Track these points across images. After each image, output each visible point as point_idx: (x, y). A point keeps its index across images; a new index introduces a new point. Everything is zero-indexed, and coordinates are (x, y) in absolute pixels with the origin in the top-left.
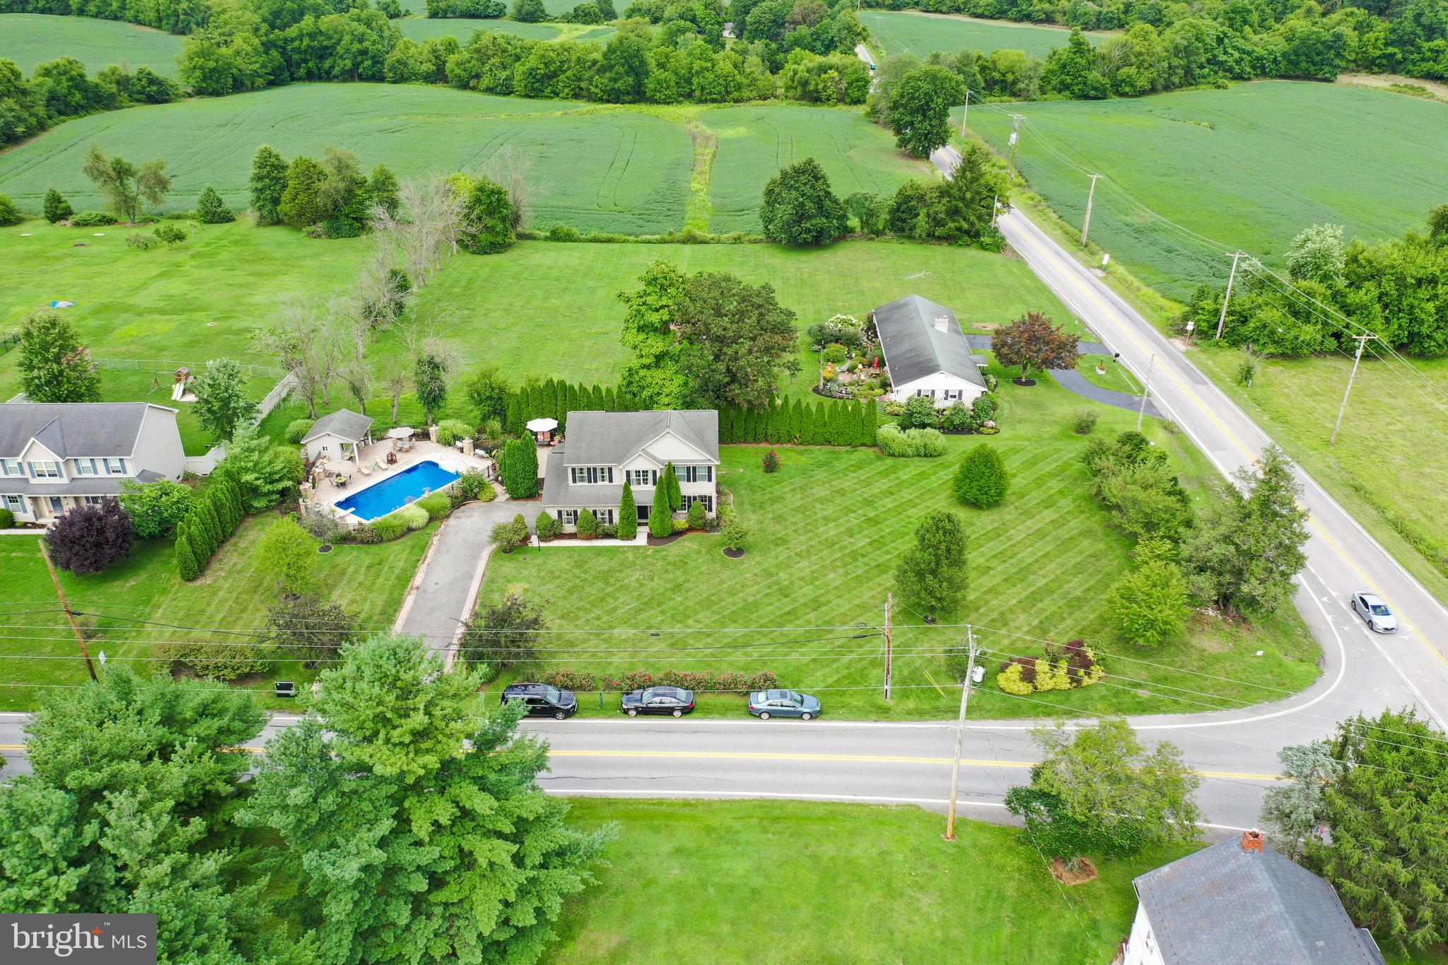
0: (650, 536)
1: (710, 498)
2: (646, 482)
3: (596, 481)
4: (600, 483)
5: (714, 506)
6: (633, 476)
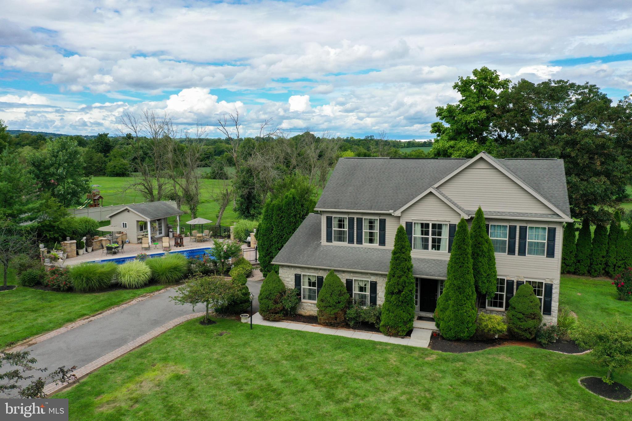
0: (434, 336)
1: (549, 288)
2: (436, 245)
3: (360, 241)
4: (366, 245)
5: (555, 305)
6: (417, 233)
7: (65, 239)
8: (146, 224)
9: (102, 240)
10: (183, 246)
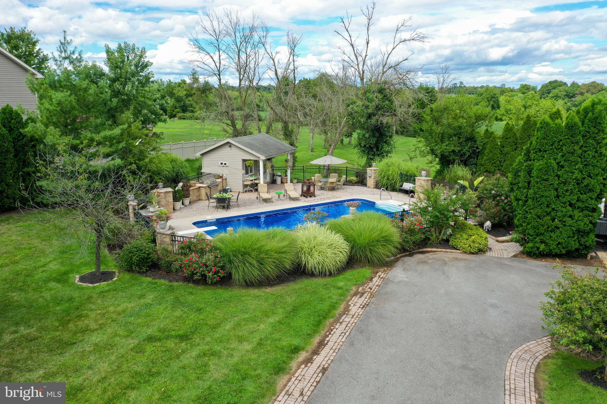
7: (156, 187)
8: (256, 162)
9: (200, 187)
10: (315, 196)
